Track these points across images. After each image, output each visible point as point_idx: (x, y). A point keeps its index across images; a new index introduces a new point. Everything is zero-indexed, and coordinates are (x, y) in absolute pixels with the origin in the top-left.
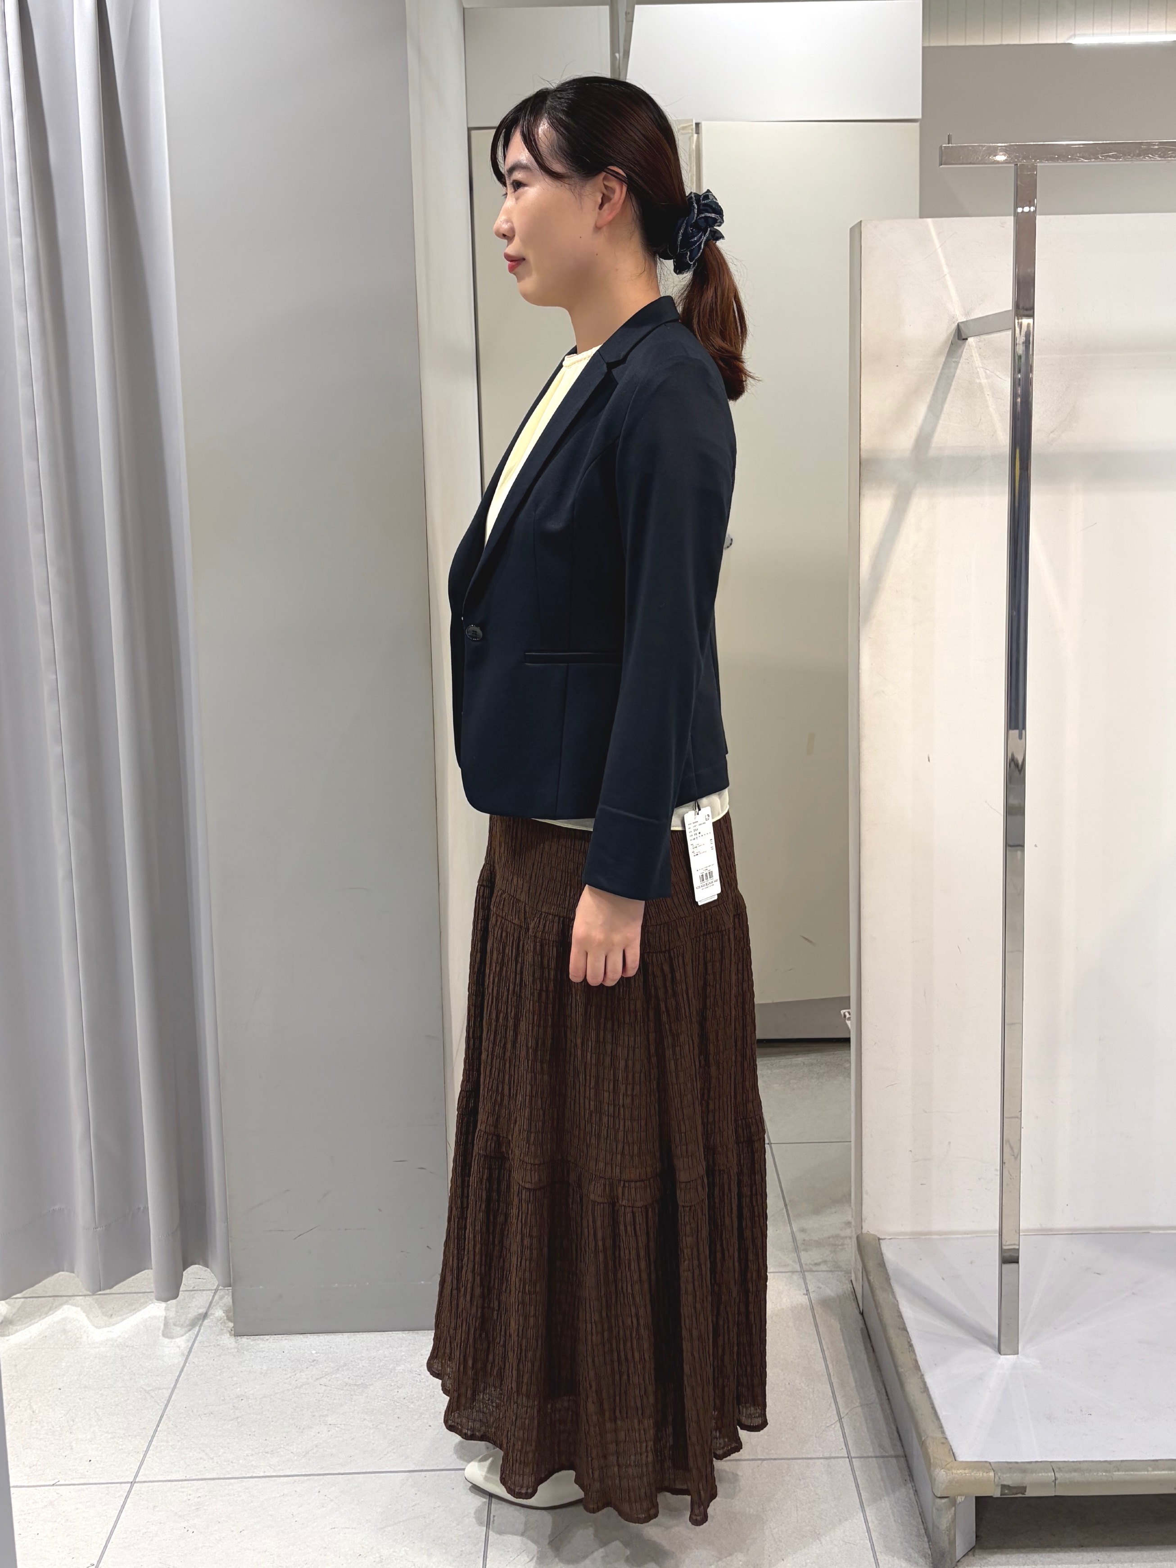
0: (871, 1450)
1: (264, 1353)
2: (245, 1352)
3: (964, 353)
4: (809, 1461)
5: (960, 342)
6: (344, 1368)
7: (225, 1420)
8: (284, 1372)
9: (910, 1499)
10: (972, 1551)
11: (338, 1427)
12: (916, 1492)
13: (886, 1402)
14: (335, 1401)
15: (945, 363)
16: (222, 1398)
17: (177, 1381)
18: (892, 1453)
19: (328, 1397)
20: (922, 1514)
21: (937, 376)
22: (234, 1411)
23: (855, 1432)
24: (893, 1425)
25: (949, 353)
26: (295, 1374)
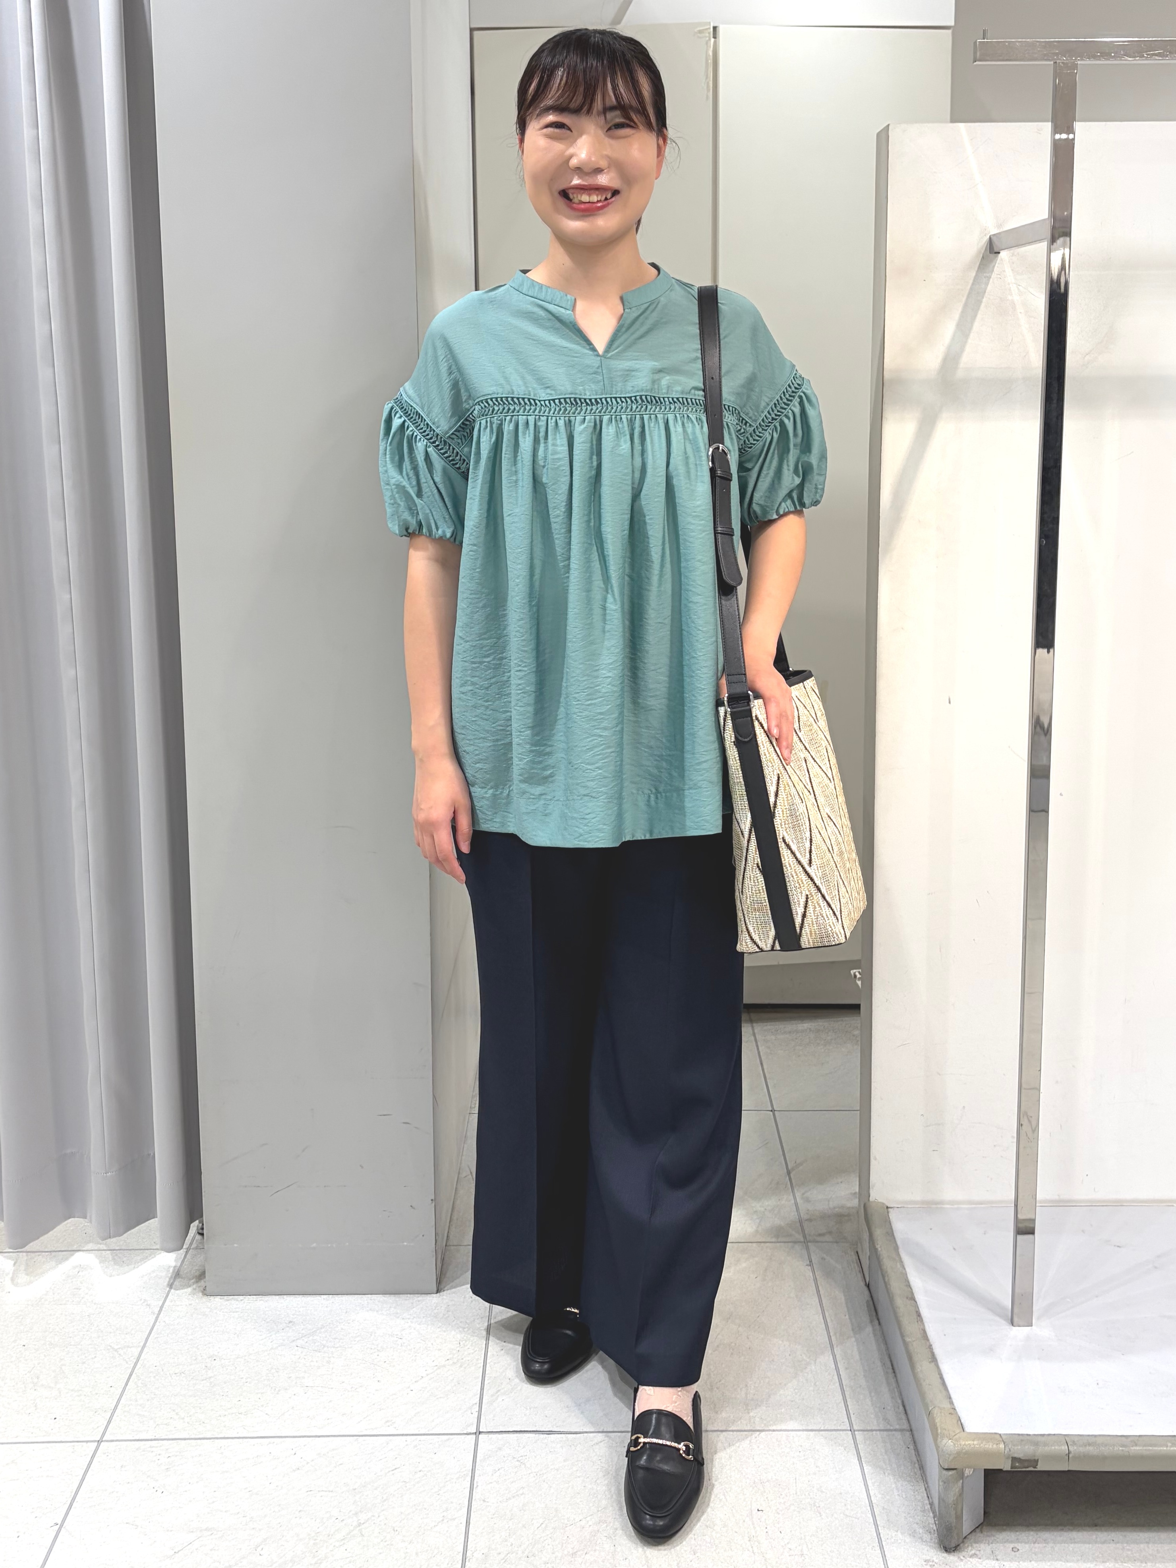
0: (875, 1423)
1: (238, 1313)
2: (216, 1311)
3: (996, 268)
4: (810, 1432)
5: (991, 256)
6: (323, 1330)
7: (196, 1380)
8: (259, 1333)
10: (980, 1527)
11: (315, 1389)
12: (922, 1468)
13: (891, 1375)
14: (312, 1363)
15: (975, 278)
16: (194, 1358)
17: (148, 1338)
18: (897, 1427)
19: (304, 1359)
21: (967, 292)
22: (207, 1372)
23: (858, 1405)
24: (898, 1399)
25: (978, 268)
26: (271, 1336)
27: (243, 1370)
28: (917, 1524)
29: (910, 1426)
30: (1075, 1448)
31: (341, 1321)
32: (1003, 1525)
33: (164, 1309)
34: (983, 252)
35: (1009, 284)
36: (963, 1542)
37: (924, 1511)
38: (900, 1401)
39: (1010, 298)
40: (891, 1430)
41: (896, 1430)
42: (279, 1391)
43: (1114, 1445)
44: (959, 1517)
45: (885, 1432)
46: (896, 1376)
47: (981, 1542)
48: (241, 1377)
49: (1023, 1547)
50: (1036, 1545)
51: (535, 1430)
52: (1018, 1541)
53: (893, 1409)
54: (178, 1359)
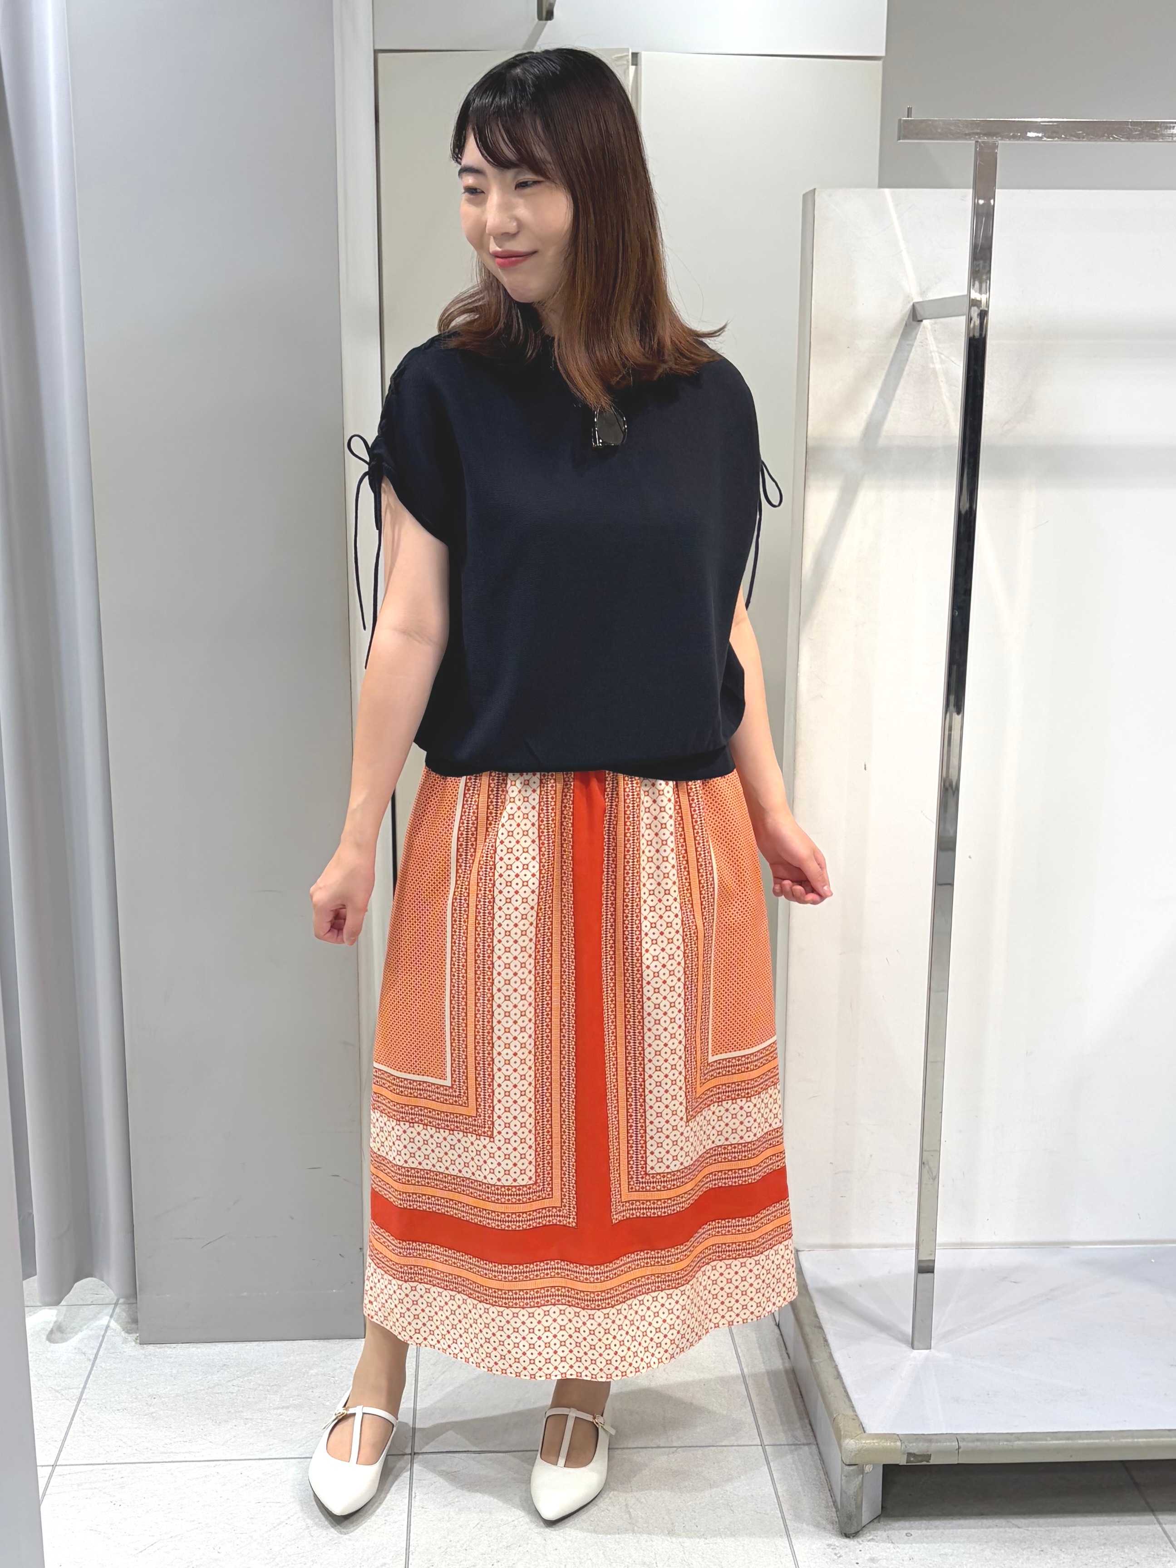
0: (784, 1439)
1: (173, 1359)
2: (153, 1358)
3: (918, 336)
4: (723, 1448)
5: (915, 323)
6: (257, 1372)
7: (139, 1415)
8: (195, 1375)
9: (820, 1478)
10: (877, 1518)
12: (826, 1473)
14: (249, 1400)
15: (899, 346)
16: (135, 1397)
17: (87, 1381)
18: (805, 1442)
19: (241, 1396)
20: (831, 1490)
21: (890, 359)
23: (769, 1424)
25: (902, 335)
26: (206, 1377)
27: (182, 1407)
28: (821, 1517)
29: (816, 1441)
30: (965, 1443)
31: (274, 1364)
32: (898, 1516)
33: (99, 1356)
34: (906, 319)
35: (931, 352)
36: (862, 1530)
37: (827, 1507)
38: (807, 1421)
39: (931, 366)
40: (800, 1445)
41: (804, 1444)
42: (220, 1422)
43: (999, 1440)
44: (859, 1507)
45: (793, 1447)
47: (878, 1530)
49: (915, 1533)
50: (928, 1531)
52: (911, 1528)
54: (121, 1397)
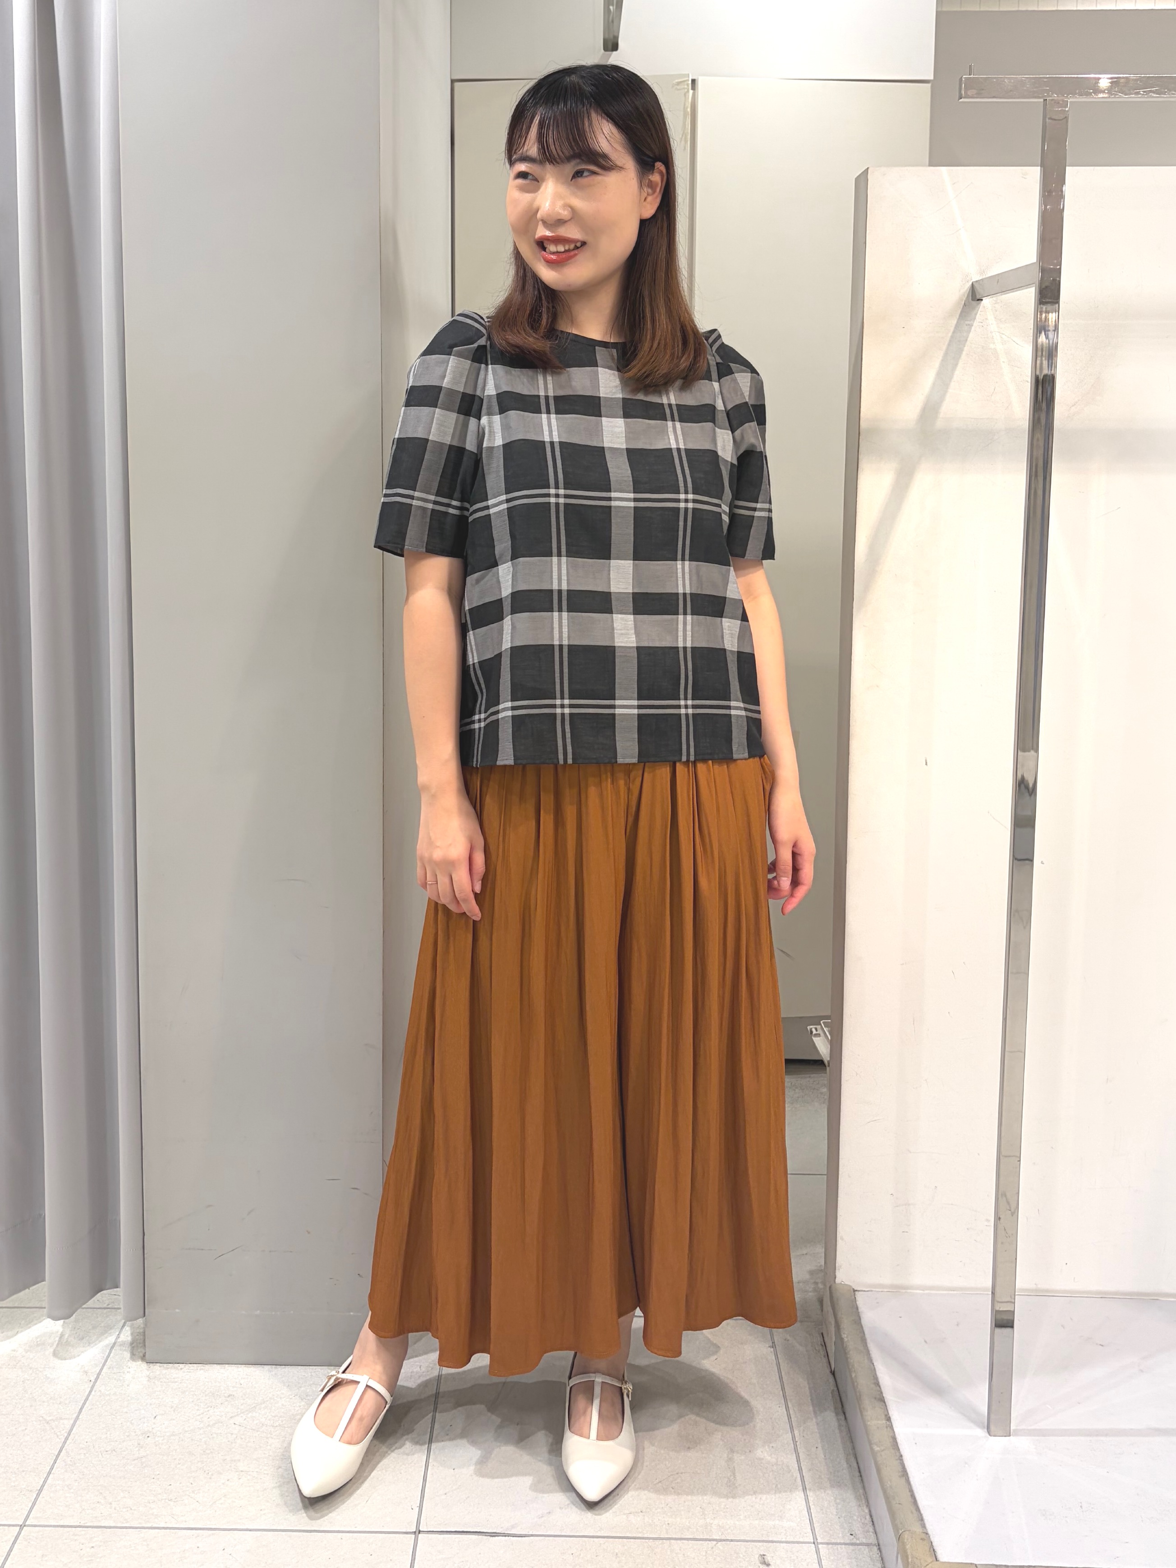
0: (840, 1535)
1: (177, 1384)
2: (156, 1382)
3: (979, 312)
4: (770, 1544)
5: (974, 303)
6: (263, 1406)
7: (128, 1459)
8: (197, 1408)
11: (250, 1475)
13: (858, 1479)
15: (958, 326)
16: (127, 1434)
17: (81, 1409)
18: (864, 1540)
19: (242, 1439)
21: (949, 340)
22: (139, 1450)
23: (823, 1513)
24: (865, 1507)
25: (961, 315)
26: (208, 1411)
27: (176, 1450)
29: (878, 1539)
31: (282, 1396)
33: (100, 1376)
34: (966, 299)
35: (992, 333)
38: (867, 1511)
39: (992, 347)
40: (856, 1544)
41: (862, 1544)
42: (212, 1475)
45: (851, 1546)
46: (862, 1480)
48: (174, 1458)
51: (478, 1531)
53: (859, 1520)
54: (110, 1434)
